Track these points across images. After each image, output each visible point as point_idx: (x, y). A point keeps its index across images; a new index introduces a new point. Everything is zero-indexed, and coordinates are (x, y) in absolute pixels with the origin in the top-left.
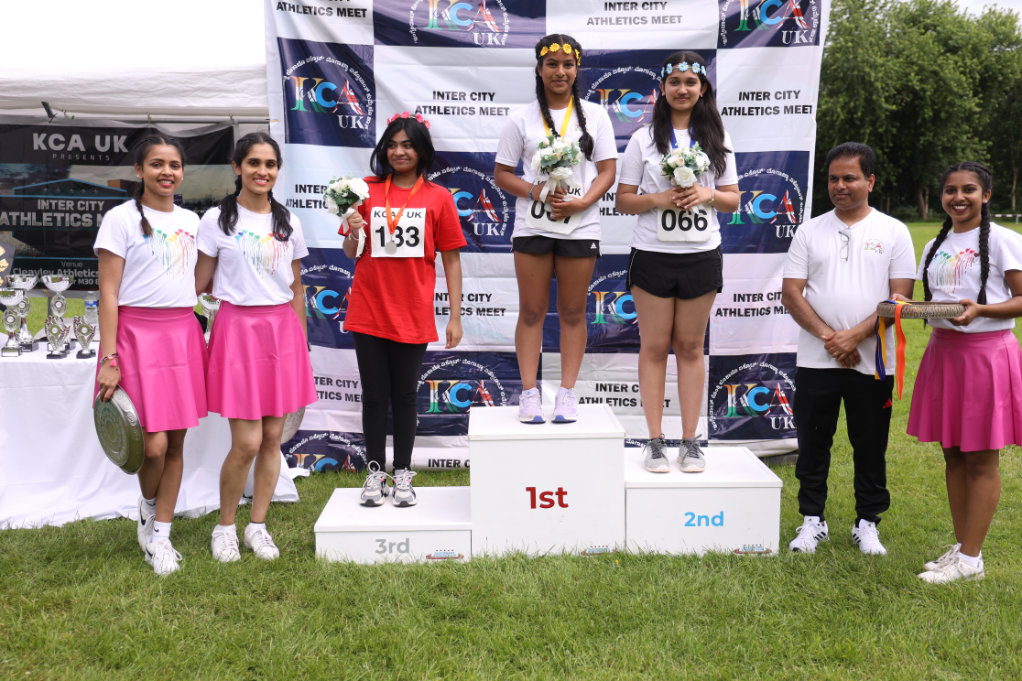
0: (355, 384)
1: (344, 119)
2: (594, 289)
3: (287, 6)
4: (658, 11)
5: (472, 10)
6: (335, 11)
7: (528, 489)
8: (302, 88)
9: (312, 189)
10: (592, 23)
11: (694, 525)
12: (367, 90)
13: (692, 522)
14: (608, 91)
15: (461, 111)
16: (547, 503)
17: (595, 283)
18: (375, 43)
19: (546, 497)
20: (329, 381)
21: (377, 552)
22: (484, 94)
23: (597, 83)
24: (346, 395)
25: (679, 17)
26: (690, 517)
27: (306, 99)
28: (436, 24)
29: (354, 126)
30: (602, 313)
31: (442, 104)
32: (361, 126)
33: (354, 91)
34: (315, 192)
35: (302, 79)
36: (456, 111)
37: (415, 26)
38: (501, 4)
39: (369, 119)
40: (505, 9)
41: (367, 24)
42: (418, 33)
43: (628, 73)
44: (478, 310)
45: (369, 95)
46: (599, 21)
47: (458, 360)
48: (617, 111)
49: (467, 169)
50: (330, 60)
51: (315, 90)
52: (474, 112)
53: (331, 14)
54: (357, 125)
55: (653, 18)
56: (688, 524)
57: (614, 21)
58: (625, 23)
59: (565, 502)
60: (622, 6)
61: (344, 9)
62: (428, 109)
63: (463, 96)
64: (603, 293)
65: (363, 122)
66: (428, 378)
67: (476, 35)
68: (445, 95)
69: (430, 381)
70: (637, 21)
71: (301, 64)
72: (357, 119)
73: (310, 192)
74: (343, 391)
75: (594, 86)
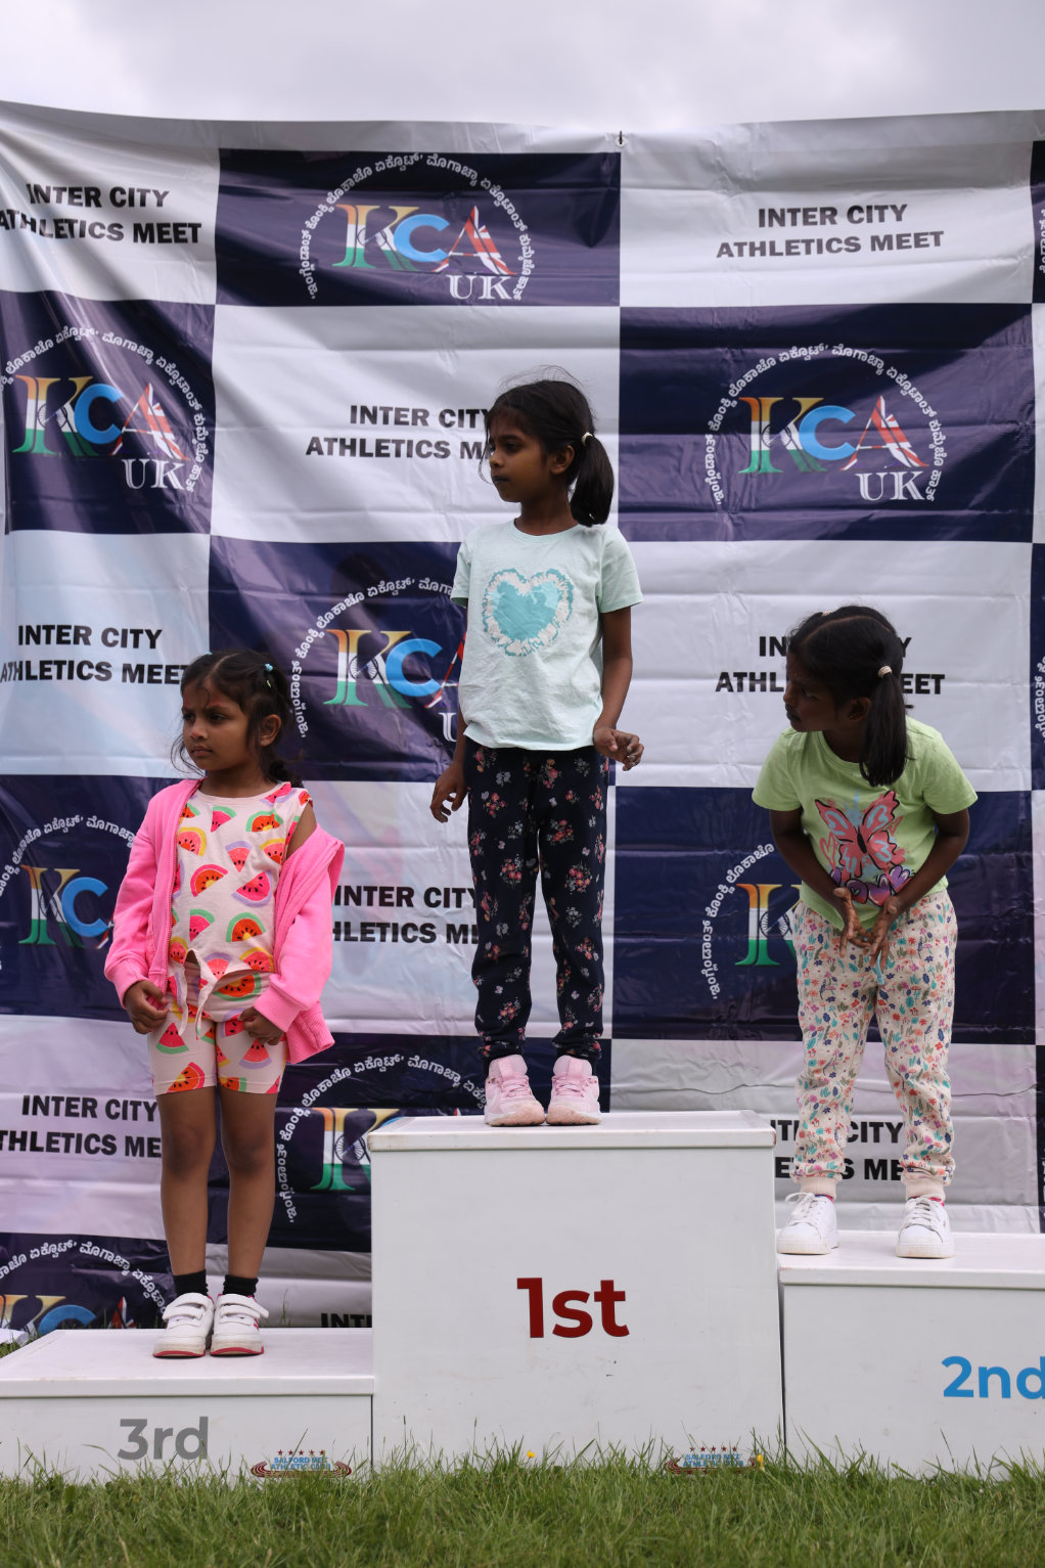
0: (150, 1110)
1: (137, 467)
2: (742, 879)
3: (18, 218)
4: (890, 226)
5: (448, 227)
6: (128, 232)
7: (522, 1283)
8: (42, 402)
9: (54, 633)
10: (731, 255)
11: (969, 1394)
12: (197, 406)
13: (963, 1387)
14: (769, 402)
15: (416, 449)
16: (574, 1324)
17: (747, 863)
18: (220, 300)
19: (571, 1305)
20: (89, 1107)
21: (123, 1454)
22: (473, 413)
23: (742, 383)
24: (129, 1140)
25: (937, 235)
26: (957, 1369)
27: (53, 425)
28: (360, 257)
29: (160, 483)
30: (763, 938)
31: (371, 433)
32: (176, 484)
33: (164, 407)
34: (59, 641)
35: (46, 382)
36: (404, 448)
37: (310, 261)
38: (515, 217)
39: (197, 470)
40: (523, 227)
41: (200, 258)
42: (318, 275)
43: (815, 361)
44: (451, 928)
45: (199, 418)
46: (746, 249)
47: (396, 1058)
48: (791, 447)
49: (427, 584)
50: (112, 339)
51: (73, 405)
52: (447, 453)
53: (121, 236)
54: (166, 481)
55: (875, 239)
56: (952, 1391)
57: (781, 247)
58: (808, 252)
59: (619, 1322)
60: (800, 216)
61: (150, 227)
62: (336, 446)
63: (420, 417)
64: (767, 889)
65: (183, 475)
66: (319, 1103)
67: (454, 280)
68: (380, 414)
69: (325, 1111)
70: (835, 245)
71: (43, 347)
72: (170, 467)
73: (48, 641)
74: (121, 1130)
75: (735, 389)
